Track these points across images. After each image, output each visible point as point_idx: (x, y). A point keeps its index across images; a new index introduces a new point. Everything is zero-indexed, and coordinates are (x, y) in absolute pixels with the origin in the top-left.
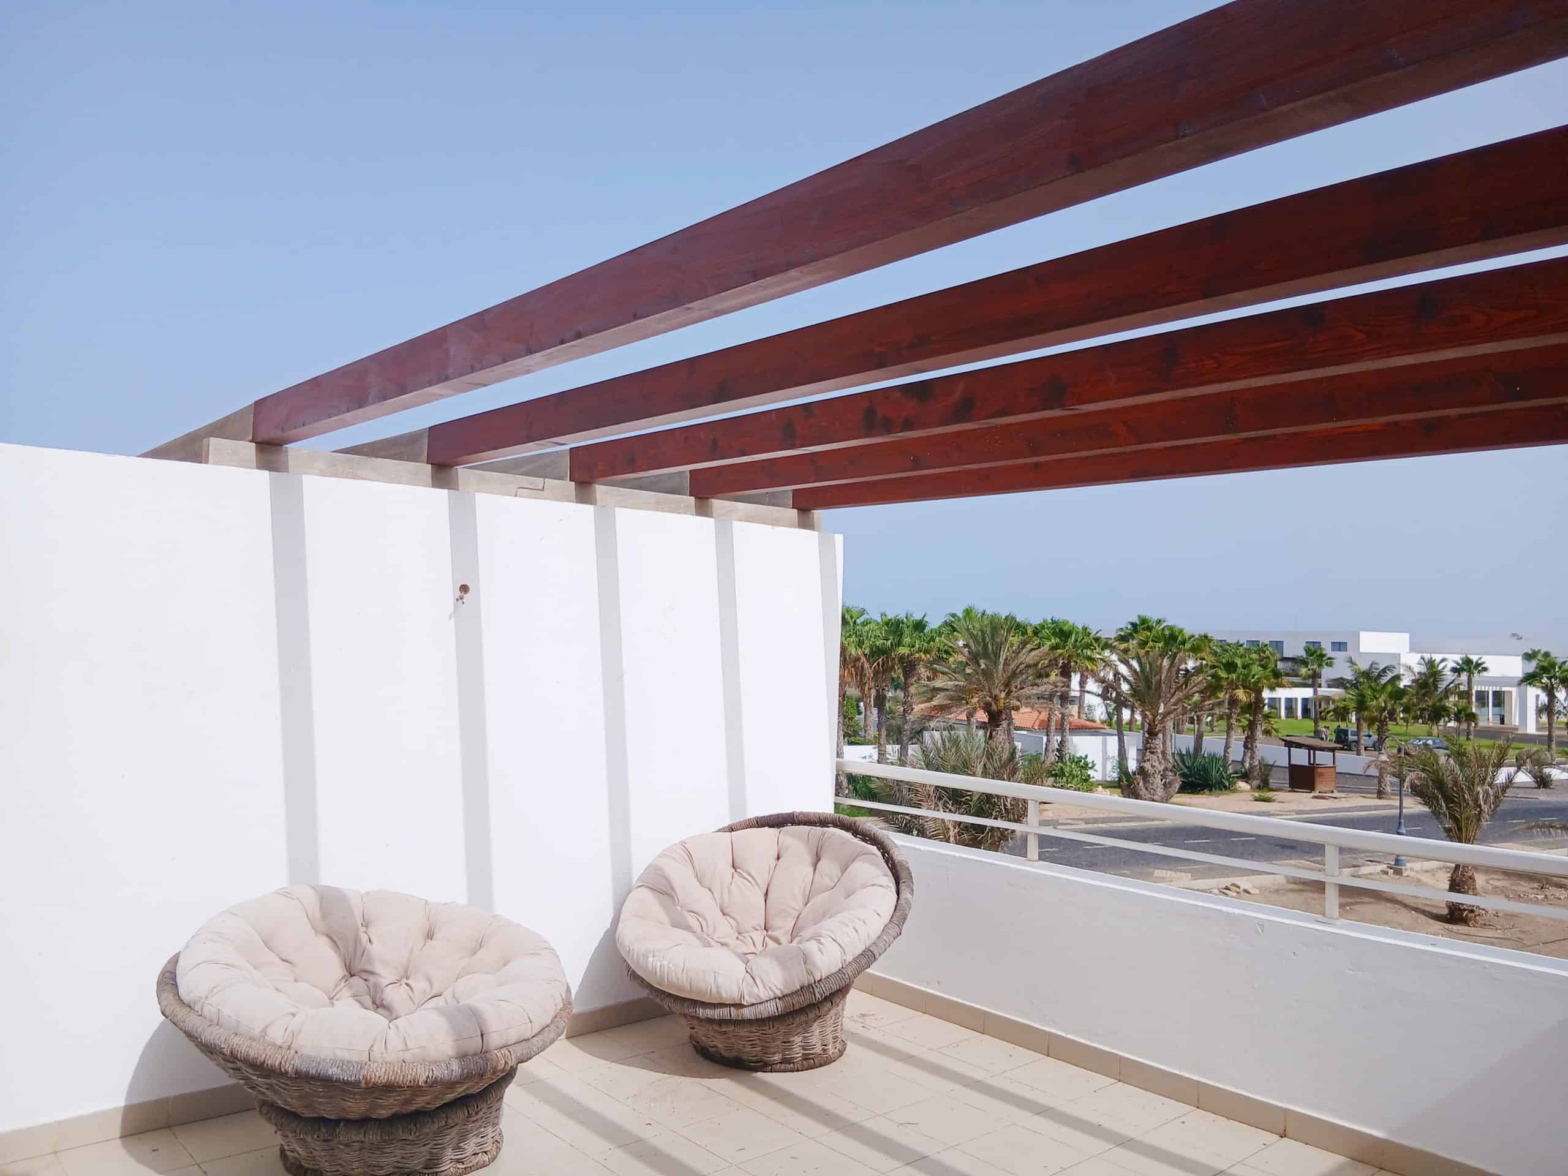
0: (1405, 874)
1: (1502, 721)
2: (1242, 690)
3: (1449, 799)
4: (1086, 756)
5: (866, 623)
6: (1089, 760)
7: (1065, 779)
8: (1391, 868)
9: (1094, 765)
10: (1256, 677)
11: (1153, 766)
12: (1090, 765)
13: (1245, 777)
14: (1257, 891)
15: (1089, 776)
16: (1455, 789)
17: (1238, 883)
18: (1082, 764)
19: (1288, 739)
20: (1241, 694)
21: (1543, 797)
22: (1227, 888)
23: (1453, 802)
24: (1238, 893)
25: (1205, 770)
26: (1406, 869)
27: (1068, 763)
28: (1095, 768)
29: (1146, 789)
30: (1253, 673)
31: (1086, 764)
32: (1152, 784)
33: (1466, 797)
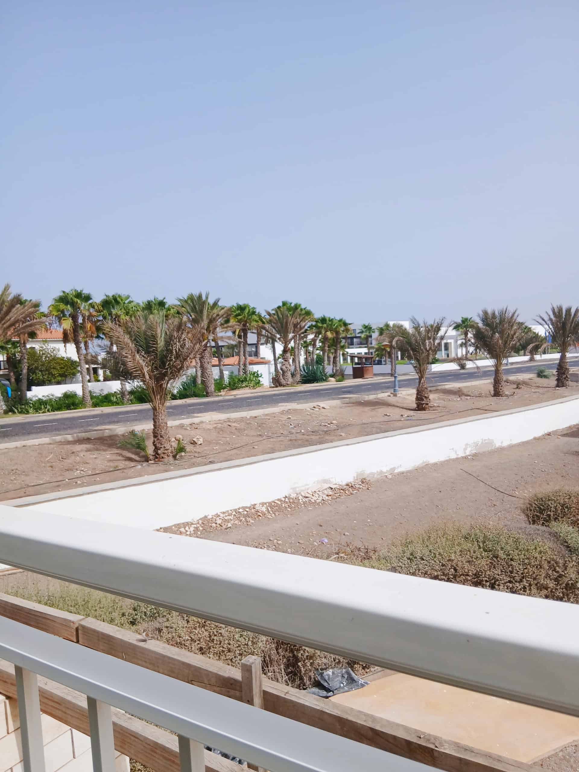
0: (398, 396)
1: (448, 356)
2: (329, 332)
3: (414, 350)
4: (258, 371)
5: (130, 302)
6: (259, 373)
7: (247, 383)
8: (392, 394)
9: (261, 375)
10: (336, 325)
11: (286, 367)
12: (260, 375)
13: (332, 376)
14: (328, 407)
15: (259, 380)
16: (416, 344)
17: (319, 405)
18: (256, 375)
19: (351, 355)
20: (329, 335)
21: (462, 371)
22: (314, 407)
23: (416, 351)
24: (319, 409)
25: (314, 373)
26: (399, 394)
27: (249, 375)
28: (262, 376)
29: (284, 379)
30: (334, 324)
31: (258, 374)
32: (287, 376)
33: (422, 348)
